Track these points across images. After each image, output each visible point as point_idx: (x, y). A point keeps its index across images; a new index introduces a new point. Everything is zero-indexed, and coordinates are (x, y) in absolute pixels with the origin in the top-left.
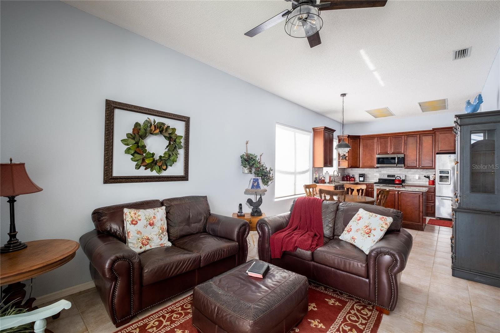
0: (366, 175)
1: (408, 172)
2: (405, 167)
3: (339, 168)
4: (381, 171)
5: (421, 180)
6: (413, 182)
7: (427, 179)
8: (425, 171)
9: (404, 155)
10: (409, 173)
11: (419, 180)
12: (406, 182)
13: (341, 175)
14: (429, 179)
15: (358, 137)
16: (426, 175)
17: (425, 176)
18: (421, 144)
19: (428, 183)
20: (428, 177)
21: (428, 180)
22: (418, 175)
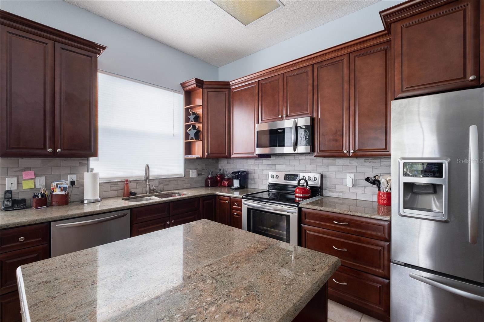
0: (251, 174)
1: (328, 165)
2: (315, 154)
3: (186, 160)
4: (275, 165)
5: (359, 190)
6: (341, 194)
7: (375, 188)
8: (369, 163)
9: (313, 120)
10: (333, 168)
11: (354, 190)
12: (325, 193)
13: (199, 175)
14: (379, 188)
15: (226, 85)
16: (371, 176)
17: (367, 179)
18: (354, 82)
19: (375, 199)
20: (376, 182)
21: (377, 189)
22: (352, 175)
